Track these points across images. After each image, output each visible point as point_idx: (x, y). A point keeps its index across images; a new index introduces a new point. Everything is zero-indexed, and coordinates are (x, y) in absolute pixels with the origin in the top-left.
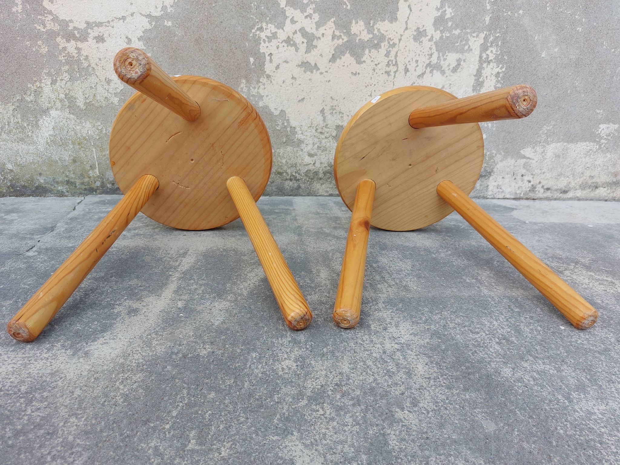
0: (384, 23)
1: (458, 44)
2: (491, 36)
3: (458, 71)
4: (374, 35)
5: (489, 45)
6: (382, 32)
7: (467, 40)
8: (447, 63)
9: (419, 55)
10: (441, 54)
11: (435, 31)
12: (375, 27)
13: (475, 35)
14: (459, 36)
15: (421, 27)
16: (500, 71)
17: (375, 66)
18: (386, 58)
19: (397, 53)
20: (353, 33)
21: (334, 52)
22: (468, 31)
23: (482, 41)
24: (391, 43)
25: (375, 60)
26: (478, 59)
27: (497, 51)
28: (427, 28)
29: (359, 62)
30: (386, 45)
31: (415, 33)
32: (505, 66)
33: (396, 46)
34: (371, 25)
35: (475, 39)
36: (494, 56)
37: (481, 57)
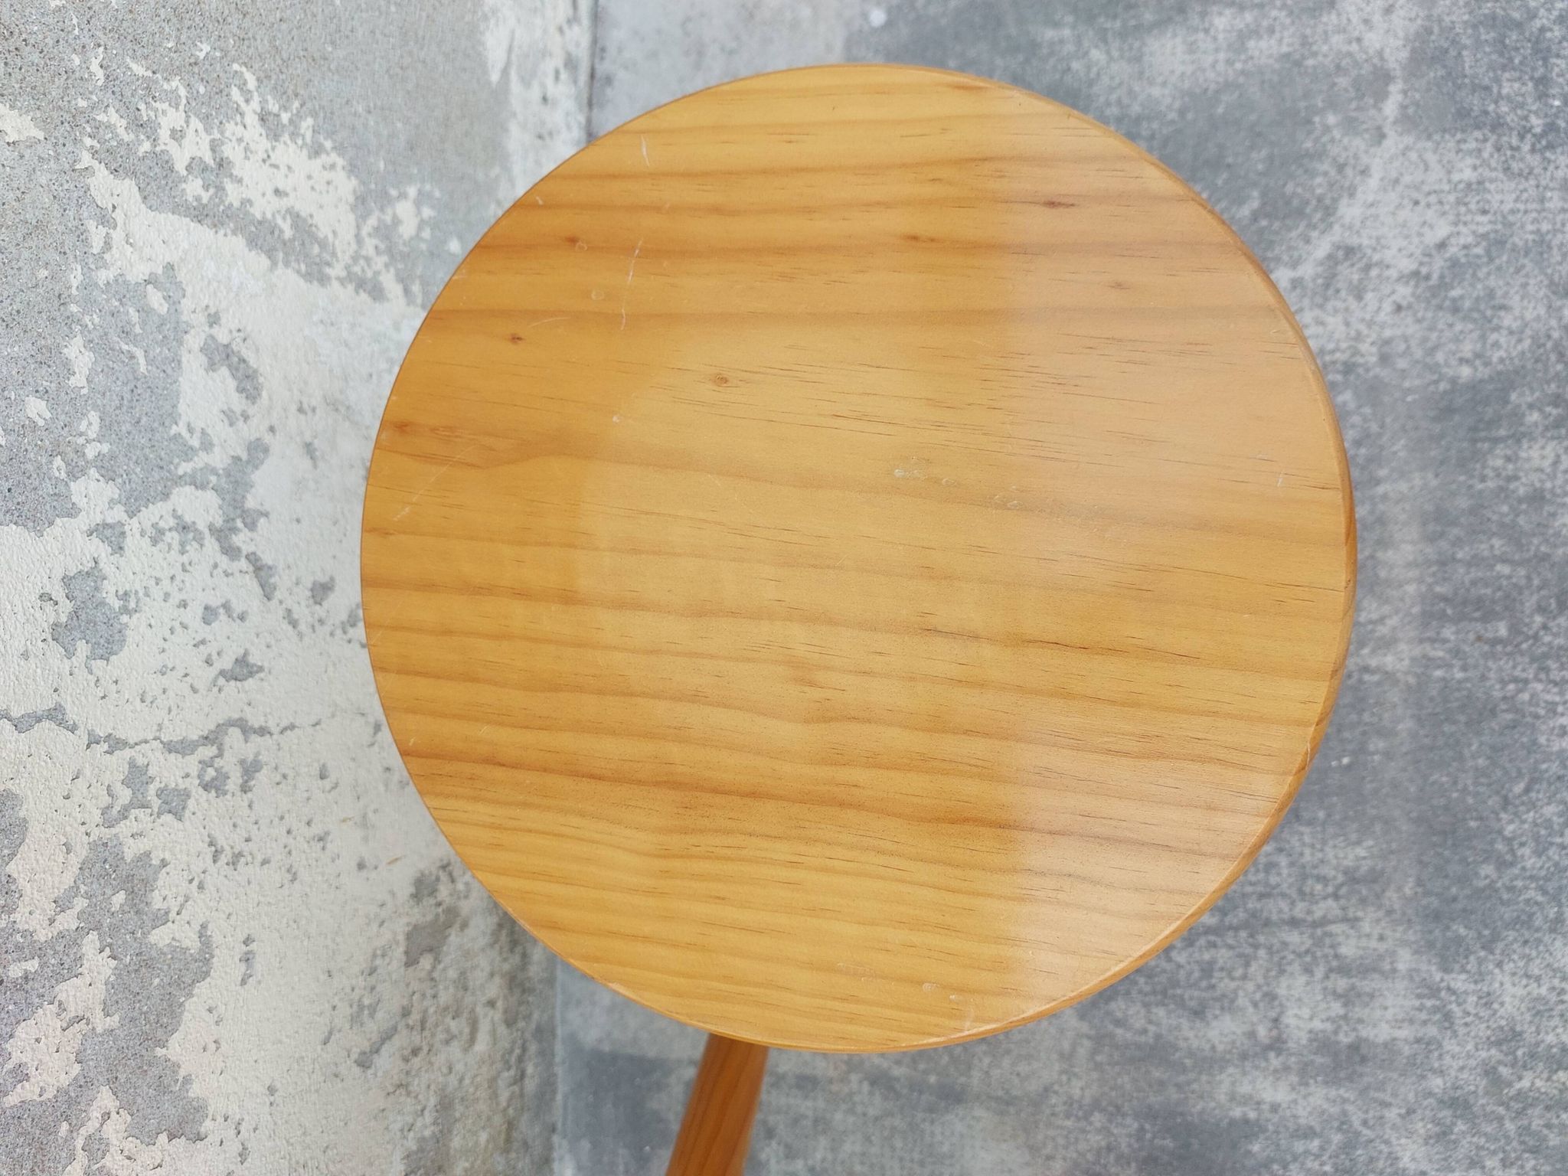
0: (22, 882)
1: (139, 354)
2: (101, 117)
3: (253, 362)
4: (90, 922)
5: (146, 146)
6: (68, 879)
7: (122, 290)
8: (219, 431)
9: (184, 604)
10: (184, 468)
11: (72, 512)
12: (43, 935)
13: (96, 234)
14: (98, 345)
15: (47, 616)
16: (255, 104)
17: (223, 859)
18: (191, 804)
19: (170, 748)
20: (77, 1068)
21: (163, 1138)
22: (75, 278)
23: (128, 188)
24: (125, 795)
25: (197, 867)
26: (203, 233)
27: (173, 100)
28: (58, 573)
29: (201, 964)
30: (136, 827)
31: (82, 648)
32: (236, 67)
33: (141, 761)
34: (33, 965)
35: (117, 236)
36: (195, 123)
37: (200, 214)
